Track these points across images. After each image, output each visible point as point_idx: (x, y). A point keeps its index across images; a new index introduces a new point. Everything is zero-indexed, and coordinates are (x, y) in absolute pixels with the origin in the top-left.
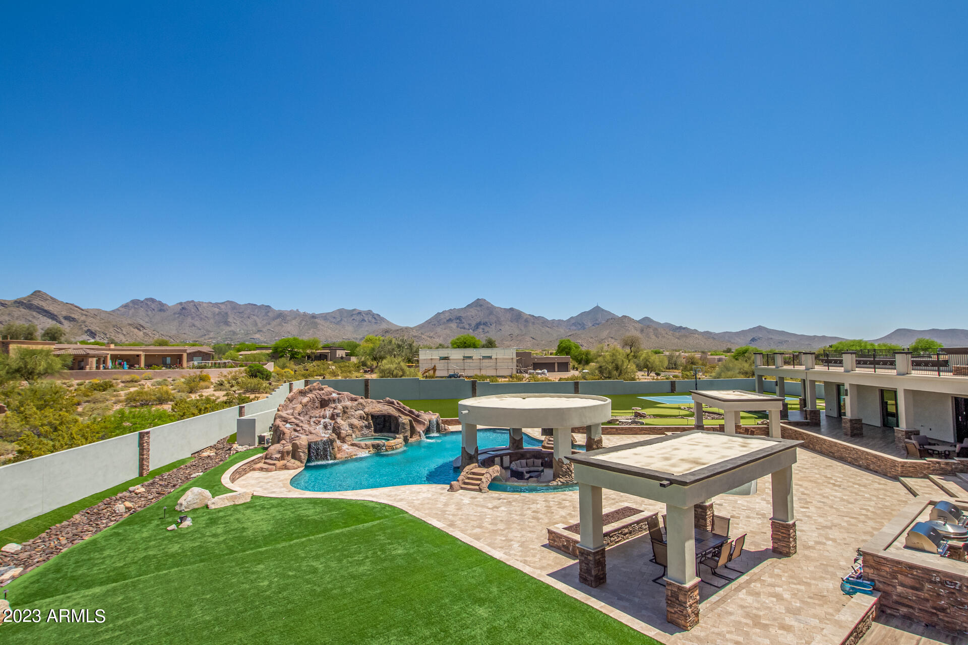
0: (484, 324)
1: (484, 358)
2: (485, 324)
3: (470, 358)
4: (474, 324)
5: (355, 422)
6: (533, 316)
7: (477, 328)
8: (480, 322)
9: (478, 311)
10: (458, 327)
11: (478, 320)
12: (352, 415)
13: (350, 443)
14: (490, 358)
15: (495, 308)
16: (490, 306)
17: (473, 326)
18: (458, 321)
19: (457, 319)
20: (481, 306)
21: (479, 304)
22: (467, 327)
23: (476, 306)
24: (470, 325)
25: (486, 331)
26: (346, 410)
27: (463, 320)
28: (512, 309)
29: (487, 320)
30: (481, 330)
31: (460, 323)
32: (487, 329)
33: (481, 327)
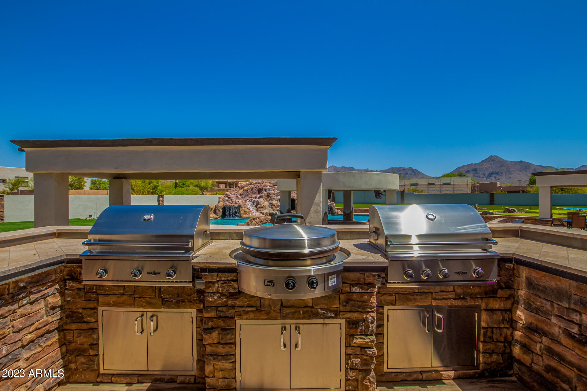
0: (496, 173)
1: (444, 184)
2: (497, 173)
3: (434, 184)
4: (487, 173)
5: (274, 202)
6: (541, 166)
7: (490, 176)
8: (493, 172)
9: (491, 164)
10: (474, 176)
11: (491, 171)
12: (273, 198)
13: (260, 212)
14: (449, 184)
15: (506, 161)
16: (501, 160)
17: (487, 175)
18: (474, 172)
19: (474, 170)
20: (493, 160)
21: (492, 159)
22: (482, 176)
23: (489, 161)
24: (484, 174)
25: (497, 178)
26: (269, 195)
27: (478, 171)
28: (521, 162)
29: (498, 170)
30: (493, 178)
31: (475, 173)
32: (498, 177)
33: (494, 175)
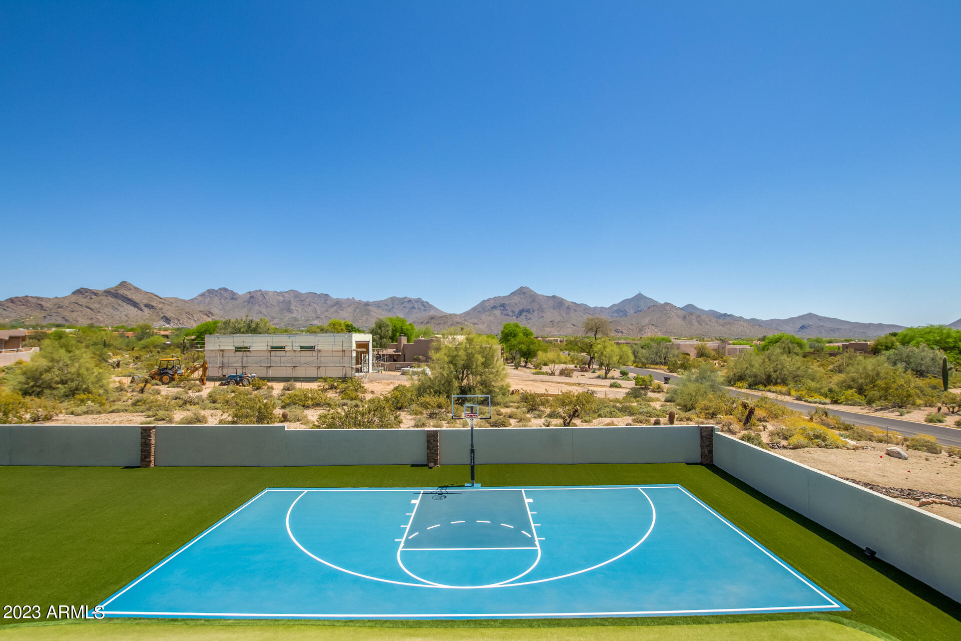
0: (527, 311)
2: (528, 311)
4: (517, 311)
6: (575, 303)
7: (520, 315)
8: (523, 309)
9: (522, 299)
10: (502, 314)
11: (521, 308)
15: (538, 295)
16: (533, 294)
17: (516, 313)
18: (502, 308)
19: (502, 306)
20: (524, 293)
21: (522, 291)
22: (511, 314)
23: (520, 294)
24: (513, 312)
25: (528, 317)
27: (507, 307)
28: (554, 297)
29: (529, 307)
30: (524, 317)
31: (503, 310)
32: (529, 316)
33: (524, 314)
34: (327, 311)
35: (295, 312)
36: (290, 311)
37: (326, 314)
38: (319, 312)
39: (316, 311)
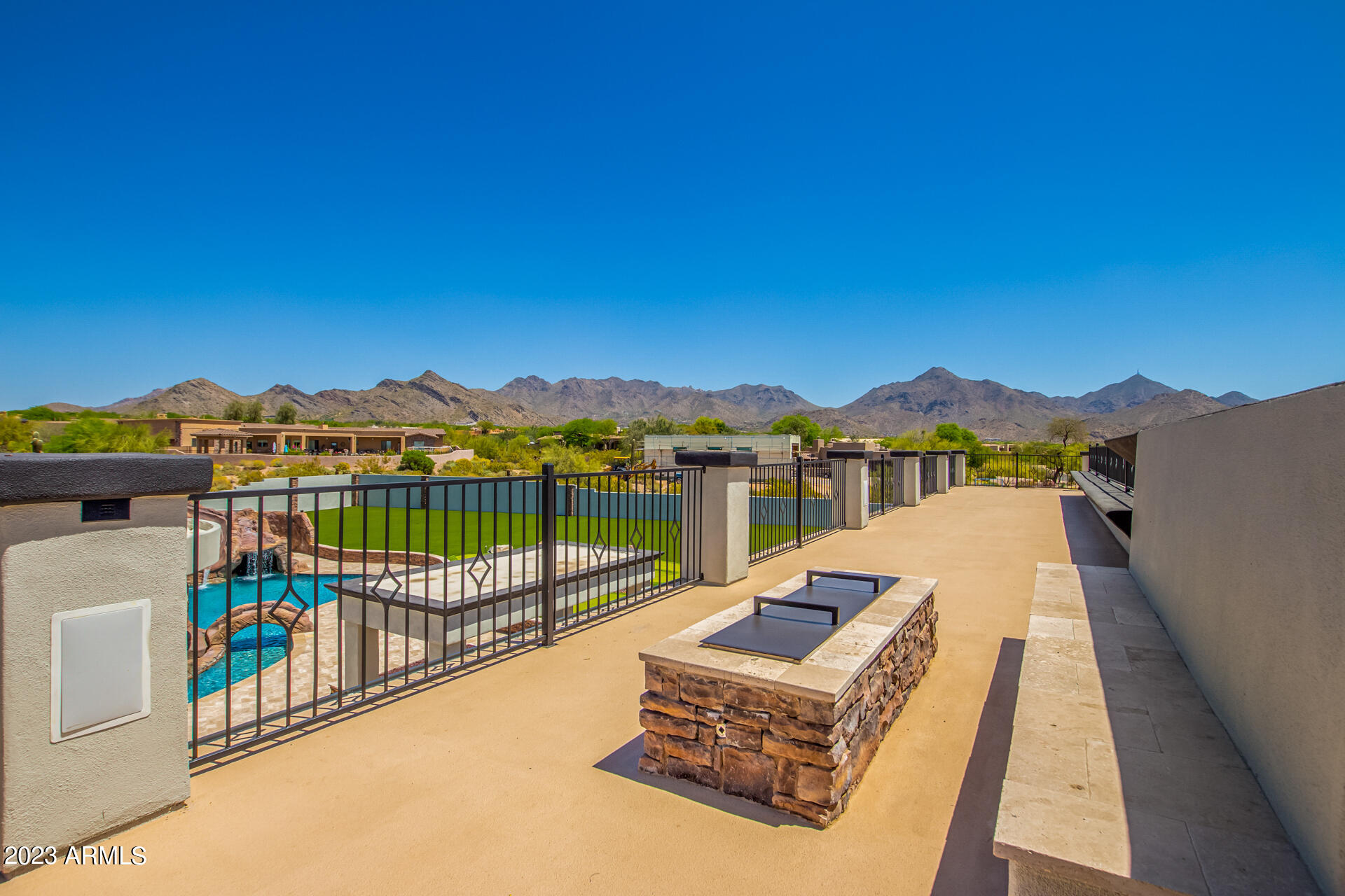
0: (941, 404)
2: (943, 404)
4: (925, 403)
6: (1022, 391)
7: (931, 409)
8: (936, 401)
10: (901, 407)
11: (933, 399)
15: (960, 380)
16: (951, 377)
17: (924, 406)
18: (902, 399)
19: (902, 396)
20: (937, 377)
21: (935, 375)
22: (916, 408)
23: (930, 378)
24: (920, 405)
27: (911, 399)
28: (986, 382)
29: (945, 398)
30: (936, 413)
31: (904, 402)
32: (945, 411)
33: (937, 408)
34: (657, 405)
35: (617, 405)
36: (611, 404)
37: (656, 408)
38: (646, 406)
39: (643, 405)
